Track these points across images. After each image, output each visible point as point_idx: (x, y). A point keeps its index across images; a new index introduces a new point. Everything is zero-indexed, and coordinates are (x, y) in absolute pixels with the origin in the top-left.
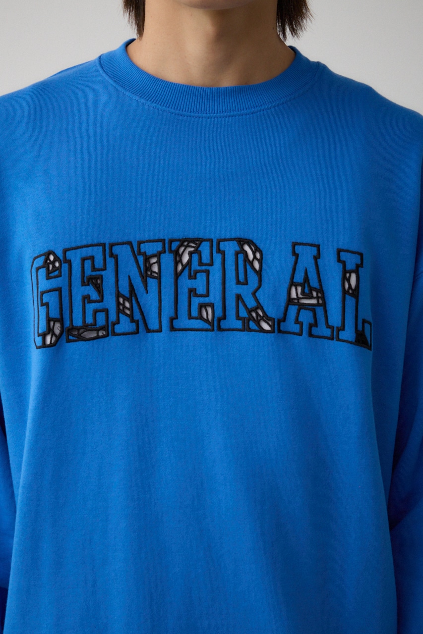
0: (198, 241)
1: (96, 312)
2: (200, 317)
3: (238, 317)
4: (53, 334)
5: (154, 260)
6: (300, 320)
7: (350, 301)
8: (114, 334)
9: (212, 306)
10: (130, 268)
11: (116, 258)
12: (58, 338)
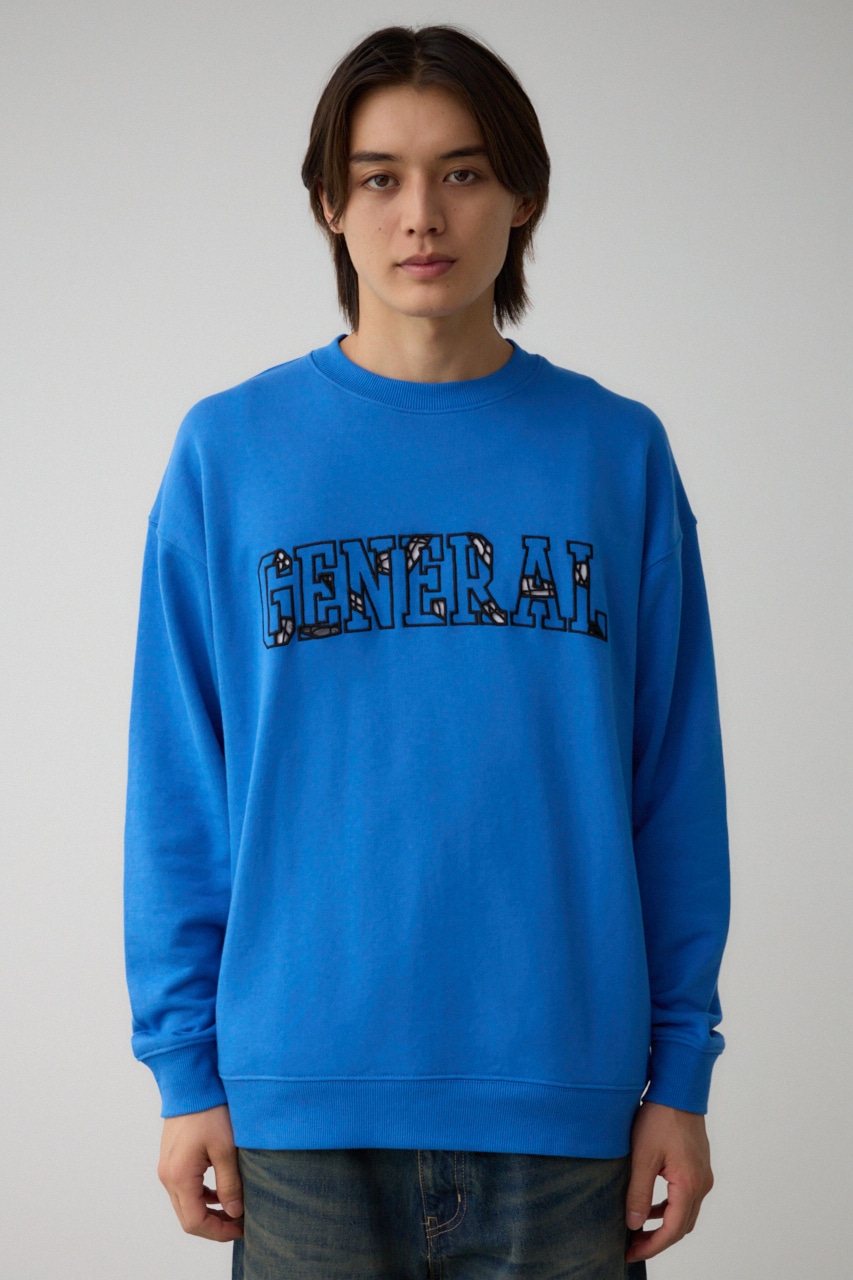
0: (428, 537)
1: (328, 609)
2: (433, 612)
3: (471, 611)
4: (286, 632)
5: (384, 557)
6: (533, 611)
7: (582, 592)
8: (347, 631)
9: (444, 600)
10: (361, 566)
11: (347, 555)
12: (290, 636)
